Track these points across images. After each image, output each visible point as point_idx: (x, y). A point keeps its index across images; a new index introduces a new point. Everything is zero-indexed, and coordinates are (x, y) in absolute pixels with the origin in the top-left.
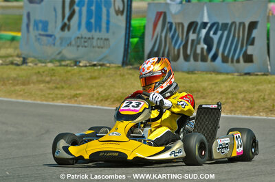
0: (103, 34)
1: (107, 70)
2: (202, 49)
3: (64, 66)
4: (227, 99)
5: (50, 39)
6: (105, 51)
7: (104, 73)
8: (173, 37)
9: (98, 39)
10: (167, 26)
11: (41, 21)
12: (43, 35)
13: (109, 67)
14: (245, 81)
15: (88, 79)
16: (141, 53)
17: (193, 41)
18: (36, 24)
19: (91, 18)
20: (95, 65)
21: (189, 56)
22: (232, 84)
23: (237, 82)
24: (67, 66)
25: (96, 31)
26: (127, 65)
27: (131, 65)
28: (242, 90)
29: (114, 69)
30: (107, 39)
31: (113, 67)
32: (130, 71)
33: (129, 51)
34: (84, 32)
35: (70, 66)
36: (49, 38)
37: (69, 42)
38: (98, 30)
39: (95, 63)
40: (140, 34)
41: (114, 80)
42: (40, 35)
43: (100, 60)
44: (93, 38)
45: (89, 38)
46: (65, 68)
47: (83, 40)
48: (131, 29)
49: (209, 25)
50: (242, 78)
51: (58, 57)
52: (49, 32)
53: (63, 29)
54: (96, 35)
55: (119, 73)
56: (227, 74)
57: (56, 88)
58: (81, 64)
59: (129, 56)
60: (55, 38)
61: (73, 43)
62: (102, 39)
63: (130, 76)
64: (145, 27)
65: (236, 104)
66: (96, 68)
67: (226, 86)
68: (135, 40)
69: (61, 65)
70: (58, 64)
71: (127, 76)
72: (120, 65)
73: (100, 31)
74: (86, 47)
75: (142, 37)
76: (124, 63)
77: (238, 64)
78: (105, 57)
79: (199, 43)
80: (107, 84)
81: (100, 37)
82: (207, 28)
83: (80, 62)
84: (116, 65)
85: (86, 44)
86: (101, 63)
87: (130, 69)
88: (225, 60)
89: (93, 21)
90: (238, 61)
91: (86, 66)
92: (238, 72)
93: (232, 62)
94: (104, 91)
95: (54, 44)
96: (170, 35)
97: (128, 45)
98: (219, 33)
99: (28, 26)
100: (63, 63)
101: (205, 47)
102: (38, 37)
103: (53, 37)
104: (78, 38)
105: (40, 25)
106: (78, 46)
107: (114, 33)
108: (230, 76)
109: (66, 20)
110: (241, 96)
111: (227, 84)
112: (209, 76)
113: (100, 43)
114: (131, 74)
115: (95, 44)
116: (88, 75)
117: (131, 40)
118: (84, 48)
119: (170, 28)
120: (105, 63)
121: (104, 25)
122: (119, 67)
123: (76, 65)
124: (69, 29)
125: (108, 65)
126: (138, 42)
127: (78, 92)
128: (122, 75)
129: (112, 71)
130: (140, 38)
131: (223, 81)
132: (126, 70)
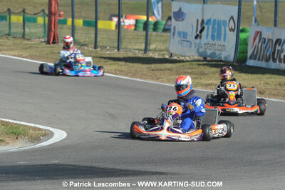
0: (222, 42)
2: (284, 56)
8: (266, 47)
9: (219, 45)
10: (262, 40)
11: (183, 32)
12: (184, 41)
17: (278, 50)
18: (179, 33)
19: (214, 32)
21: (276, 59)
30: (224, 46)
34: (210, 40)
36: (187, 43)
37: (200, 46)
38: (218, 40)
42: (182, 40)
44: (215, 44)
45: (213, 44)
47: (209, 45)
52: (188, 40)
53: (196, 37)
54: (217, 42)
57: (197, 78)
60: (191, 43)
61: (203, 46)
62: (221, 45)
73: (220, 40)
76: (235, 61)
79: (282, 52)
85: (211, 48)
89: (216, 34)
95: (191, 47)
96: (264, 46)
97: (237, 50)
99: (174, 34)
102: (181, 42)
104: (206, 44)
105: (182, 35)
106: (206, 49)
107: (229, 42)
109: (198, 33)
113: (221, 48)
115: (216, 48)
118: (209, 50)
119: (264, 42)
121: (222, 37)
124: (200, 38)
127: (211, 82)
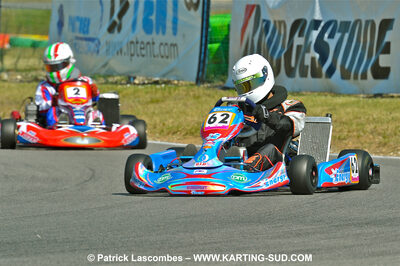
0: (169, 38)
1: (175, 90)
2: (313, 59)
3: (112, 83)
4: (349, 132)
5: (92, 45)
6: (172, 62)
7: (170, 93)
8: (270, 41)
9: (161, 44)
10: (262, 25)
11: (78, 18)
12: (81, 39)
13: (177, 85)
14: (375, 106)
15: (147, 103)
16: (223, 65)
17: (299, 47)
18: (72, 22)
19: (151, 13)
20: (156, 83)
21: (294, 69)
22: (356, 109)
23: (363, 107)
24: (116, 83)
25: (157, 33)
26: (203, 82)
27: (209, 82)
28: (371, 118)
29: (185, 88)
30: (175, 45)
31: (182, 85)
32: (208, 92)
33: (207, 62)
34: (140, 34)
35: (121, 84)
36: (90, 43)
37: (118, 48)
38: (161, 33)
39: (157, 79)
40: (221, 37)
41: (185, 104)
42: (77, 38)
43: (164, 76)
44: (153, 43)
45: (148, 43)
46: (114, 86)
47: (139, 45)
48: (210, 30)
49: (322, 24)
50: (370, 100)
51: (103, 71)
52: (91, 35)
53: (111, 30)
54: (158, 38)
55: (191, 93)
56: (349, 95)
58: (137, 81)
59: (206, 69)
60: (99, 43)
61: (125, 50)
62: (166, 44)
63: (208, 99)
64: (229, 26)
65: (363, 140)
66: (158, 86)
67: (348, 114)
68: (215, 46)
69: (107, 83)
70: (102, 80)
71: (204, 99)
72: (194, 82)
73: (164, 33)
74: (143, 56)
75: (226, 42)
76: (199, 80)
77: (364, 81)
78: (171, 71)
79: (308, 50)
80: (175, 110)
81: (164, 42)
82: (320, 29)
83: (134, 78)
84: (188, 83)
85: (144, 52)
86: (165, 79)
87: (208, 88)
88: (345, 75)
89: (153, 18)
90: (364, 76)
91: (144, 84)
92: (364, 93)
93: (356, 78)
94: (171, 121)
95: (98, 52)
96: (265, 40)
97: (205, 53)
98: (338, 35)
99: (60, 24)
100: (110, 80)
101: (317, 56)
102: (75, 41)
103: (96, 42)
104: (132, 42)
105: (78, 24)
106: (132, 55)
107: (184, 36)
108: (353, 99)
109: (115, 17)
110: (369, 128)
111: (349, 110)
112: (323, 98)
113: (164, 50)
114: (209, 96)
115: (156, 51)
116: (148, 97)
117: (209, 46)
118: (140, 57)
119: (266, 29)
120: (172, 79)
121: (169, 24)
122: (192, 85)
123: (129, 82)
124: (119, 30)
125: (176, 82)
126: (219, 49)
128: (197, 97)
129: (182, 91)
130: (222, 43)
131: (343, 105)
132: (201, 89)
